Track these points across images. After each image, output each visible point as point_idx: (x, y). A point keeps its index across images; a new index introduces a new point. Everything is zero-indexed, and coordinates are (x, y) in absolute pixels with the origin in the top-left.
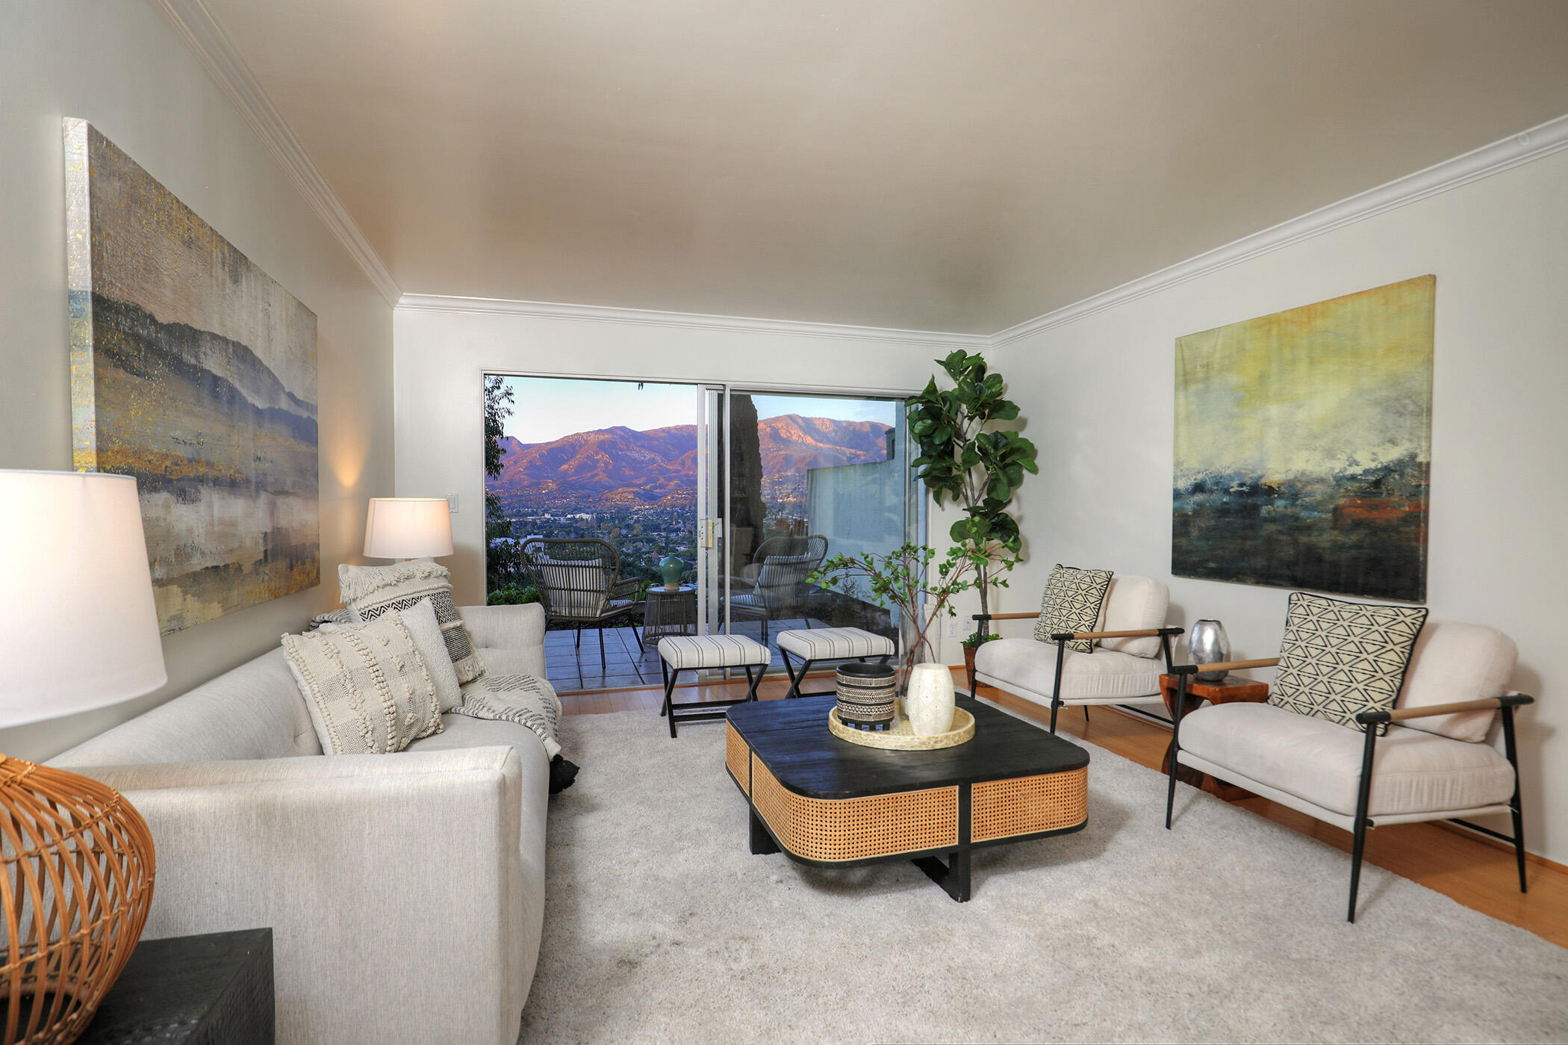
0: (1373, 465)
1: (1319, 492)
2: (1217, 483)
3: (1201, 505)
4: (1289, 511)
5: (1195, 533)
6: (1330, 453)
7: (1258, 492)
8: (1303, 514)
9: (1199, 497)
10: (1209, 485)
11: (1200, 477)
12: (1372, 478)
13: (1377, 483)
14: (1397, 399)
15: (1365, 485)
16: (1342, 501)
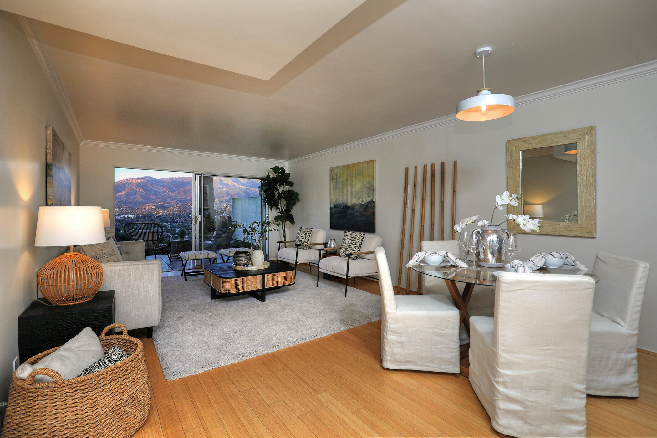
0: (366, 202)
1: (357, 208)
2: (339, 206)
3: (336, 211)
4: (352, 212)
5: (335, 218)
6: (359, 199)
7: (347, 208)
8: (355, 213)
9: (335, 209)
10: (337, 206)
11: (336, 204)
12: (366, 205)
13: (367, 206)
14: (370, 187)
15: (365, 206)
16: (361, 210)
